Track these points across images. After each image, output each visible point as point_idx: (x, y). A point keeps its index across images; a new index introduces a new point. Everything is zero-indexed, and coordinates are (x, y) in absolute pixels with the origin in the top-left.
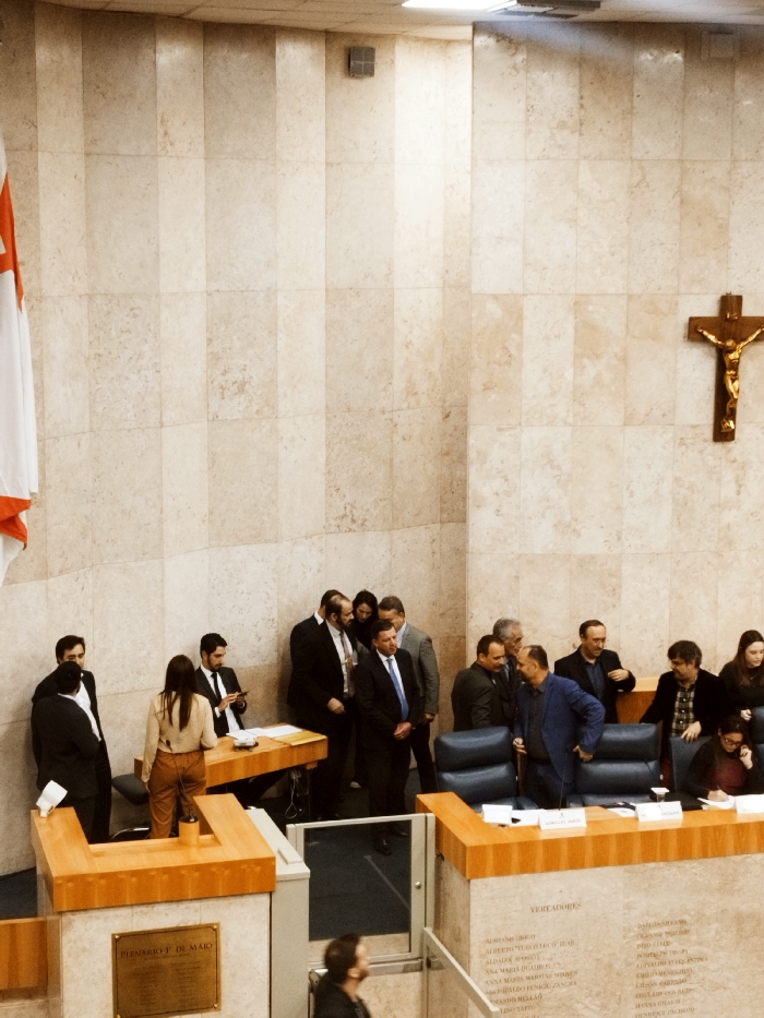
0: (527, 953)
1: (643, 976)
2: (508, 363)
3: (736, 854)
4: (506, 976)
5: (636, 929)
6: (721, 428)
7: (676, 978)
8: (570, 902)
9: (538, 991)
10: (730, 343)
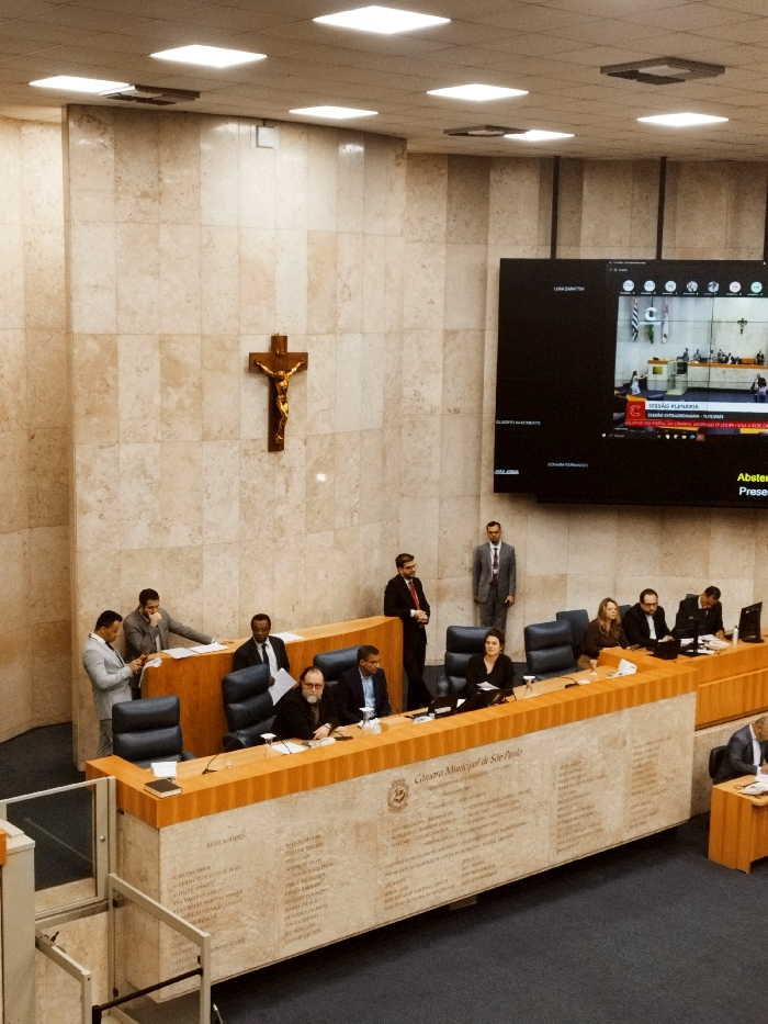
0: (204, 882)
1: (292, 884)
2: (106, 391)
3: (355, 776)
4: (189, 903)
5: (285, 848)
6: (274, 440)
7: (314, 882)
8: (236, 834)
9: (213, 912)
10: (281, 373)
